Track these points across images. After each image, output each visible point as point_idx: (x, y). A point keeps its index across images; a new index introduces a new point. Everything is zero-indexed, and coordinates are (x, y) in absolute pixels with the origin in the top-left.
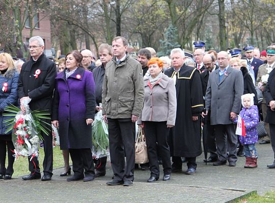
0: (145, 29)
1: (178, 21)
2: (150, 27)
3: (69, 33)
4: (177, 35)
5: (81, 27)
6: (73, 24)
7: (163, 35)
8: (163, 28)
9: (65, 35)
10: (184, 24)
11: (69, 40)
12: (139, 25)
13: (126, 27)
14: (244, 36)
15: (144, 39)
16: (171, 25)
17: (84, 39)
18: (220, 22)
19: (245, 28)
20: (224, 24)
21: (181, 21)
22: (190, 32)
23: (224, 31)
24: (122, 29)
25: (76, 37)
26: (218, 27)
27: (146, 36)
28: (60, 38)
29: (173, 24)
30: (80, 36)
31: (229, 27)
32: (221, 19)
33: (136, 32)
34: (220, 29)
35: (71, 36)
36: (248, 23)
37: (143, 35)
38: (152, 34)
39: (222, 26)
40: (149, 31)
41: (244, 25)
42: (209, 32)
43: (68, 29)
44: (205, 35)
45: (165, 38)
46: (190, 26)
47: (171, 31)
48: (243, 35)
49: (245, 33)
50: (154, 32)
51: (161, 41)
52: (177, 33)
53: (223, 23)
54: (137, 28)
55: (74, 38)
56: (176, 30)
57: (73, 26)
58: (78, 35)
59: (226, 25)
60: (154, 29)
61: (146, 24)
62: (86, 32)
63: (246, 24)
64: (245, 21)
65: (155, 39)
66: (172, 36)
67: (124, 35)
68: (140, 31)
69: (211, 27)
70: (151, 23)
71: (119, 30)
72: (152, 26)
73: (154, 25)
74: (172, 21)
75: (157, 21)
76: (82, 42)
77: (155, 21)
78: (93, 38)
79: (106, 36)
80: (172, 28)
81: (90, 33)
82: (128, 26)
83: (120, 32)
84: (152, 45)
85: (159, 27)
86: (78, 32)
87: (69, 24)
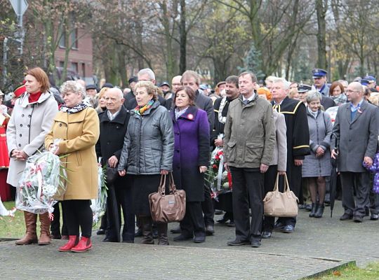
0: (220, 52)
1: (263, 43)
2: (225, 50)
3: (116, 56)
4: (261, 61)
5: (133, 48)
6: (122, 44)
7: (242, 61)
8: (242, 50)
9: (111, 59)
10: (271, 47)
11: (117, 65)
12: (210, 46)
13: (194, 49)
14: (352, 64)
15: (217, 66)
16: (253, 48)
17: (137, 64)
18: (320, 45)
19: (352, 54)
20: (325, 47)
21: (266, 43)
22: (279, 57)
23: (324, 57)
24: (187, 52)
25: (126, 61)
26: (317, 52)
27: (219, 62)
28: (105, 62)
29: (255, 46)
30: (131, 60)
31: (332, 52)
32: (321, 41)
33: (207, 57)
34: (320, 55)
35: (120, 59)
36: (357, 47)
37: (216, 61)
38: (228, 59)
39: (322, 51)
40: (225, 55)
41: (352, 50)
42: (305, 58)
43: (116, 50)
44: (299, 61)
45: (245, 64)
46: (279, 49)
47: (253, 55)
48: (350, 64)
49: (353, 60)
50: (230, 56)
51: (239, 68)
52: (261, 58)
53: (322, 47)
54: (208, 51)
55: (124, 63)
56: (260, 54)
57: (122, 47)
58: (129, 59)
59: (327, 48)
60: (230, 53)
61: (220, 46)
62: (140, 55)
63: (354, 48)
64: (353, 45)
65: (231, 66)
66: (254, 62)
67: (190, 60)
68: (211, 55)
69: (307, 51)
70: (226, 45)
71: (183, 52)
72: (227, 49)
73: (230, 47)
74: (255, 43)
75: (235, 42)
76: (134, 67)
77: (232, 42)
78: (149, 63)
79: (167, 61)
80: (255, 52)
81: (144, 56)
82: (196, 48)
83: (185, 55)
84: (228, 73)
85: (237, 50)
86: (128, 55)
87: (117, 43)
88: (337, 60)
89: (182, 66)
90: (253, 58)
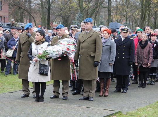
0: (65, 14)
1: (84, 11)
2: (67, 13)
3: (19, 14)
4: (83, 19)
5: (27, 11)
6: (22, 9)
7: (75, 18)
8: (75, 14)
9: (17, 15)
10: (88, 13)
11: (20, 18)
12: (61, 11)
13: (54, 12)
15: (64, 20)
16: (79, 13)
17: (29, 18)
18: (109, 12)
19: (123, 16)
21: (86, 10)
23: (110, 18)
24: (51, 13)
25: (24, 17)
26: (107, 15)
27: (65, 18)
28: (14, 17)
29: (81, 12)
30: (26, 16)
31: (114, 16)
33: (59, 16)
34: (108, 17)
35: (21, 16)
36: (125, 14)
37: (64, 18)
38: (68, 17)
39: (110, 15)
40: (67, 15)
42: (102, 18)
43: (19, 12)
44: (100, 19)
45: (76, 20)
46: (90, 14)
47: (80, 16)
48: (121, 21)
49: (123, 19)
50: (69, 16)
51: (73, 21)
52: (83, 17)
53: (110, 13)
54: (60, 13)
55: (23, 17)
56: (82, 15)
57: (22, 10)
58: (25, 15)
59: (112, 14)
61: (65, 11)
62: (30, 14)
63: (123, 14)
64: (123, 13)
65: (70, 20)
66: (80, 19)
67: (52, 17)
68: (61, 15)
69: (103, 15)
70: (68, 11)
71: (49, 14)
73: (70, 12)
74: (81, 10)
76: (27, 19)
77: (71, 10)
78: (34, 18)
79: (41, 17)
80: (80, 14)
81: (31, 14)
82: (55, 11)
83: (50, 15)
84: (68, 23)
85: (73, 13)
86: (25, 13)
87: (20, 8)
88: (116, 19)
89: (48, 20)
90: (79, 17)
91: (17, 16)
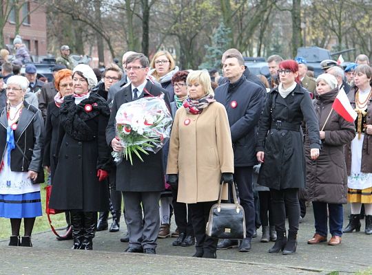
0: (187, 29)
1: (233, 19)
2: (192, 27)
3: (74, 34)
4: (231, 39)
5: (91, 25)
6: (79, 19)
7: (210, 39)
8: (210, 28)
9: (67, 36)
10: (241, 24)
12: (175, 23)
13: (157, 25)
14: (329, 43)
15: (184, 45)
16: (222, 25)
17: (96, 42)
18: (294, 22)
19: (329, 31)
20: (300, 24)
21: (236, 19)
22: (250, 35)
23: (299, 35)
24: (150, 29)
25: (84, 39)
26: (291, 29)
27: (185, 40)
28: (60, 40)
29: (225, 24)
30: (89, 37)
31: (307, 30)
32: (295, 18)
33: (172, 34)
34: (294, 33)
35: (76, 36)
36: (334, 24)
37: (182, 39)
38: (194, 36)
39: (297, 28)
40: (191, 32)
41: (329, 27)
42: (278, 35)
43: (72, 26)
44: (272, 40)
45: (213, 43)
46: (250, 26)
47: (223, 33)
48: (327, 42)
49: (330, 38)
50: (197, 34)
51: (206, 46)
52: (231, 35)
53: (297, 23)
54: (173, 28)
55: (81, 40)
56: (229, 31)
57: (79, 23)
58: (87, 36)
59: (303, 25)
60: (198, 31)
61: (186, 22)
62: (99, 32)
63: (331, 26)
64: (330, 22)
65: (198, 44)
66: (223, 40)
67: (154, 38)
68: (176, 32)
69: (281, 28)
70: (193, 22)
71: (146, 29)
72: (194, 26)
73: (197, 24)
74: (224, 19)
75: (202, 18)
76: (92, 46)
77: (199, 18)
78: (109, 42)
79: (128, 39)
80: (224, 29)
81: (103, 33)
82: (160, 24)
83: (148, 33)
84: (194, 53)
85: (205, 27)
86: (86, 31)
87: (73, 19)
88: (313, 38)
89: (145, 45)
90: (222, 36)
91: (67, 38)
